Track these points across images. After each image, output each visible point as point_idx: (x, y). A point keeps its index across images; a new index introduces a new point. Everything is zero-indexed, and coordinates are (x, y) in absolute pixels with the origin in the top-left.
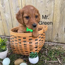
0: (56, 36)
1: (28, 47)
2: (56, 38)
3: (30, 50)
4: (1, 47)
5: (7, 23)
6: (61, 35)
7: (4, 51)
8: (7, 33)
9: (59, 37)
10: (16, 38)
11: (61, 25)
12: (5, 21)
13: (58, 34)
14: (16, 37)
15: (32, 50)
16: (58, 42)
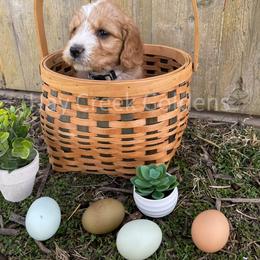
0: (235, 87)
1: (140, 139)
2: (235, 96)
3: (148, 153)
4: (11, 147)
5: (15, 35)
6: (257, 82)
7: (23, 163)
8: (13, 75)
9: (248, 91)
10: (86, 104)
11: (253, 44)
12: (5, 24)
13: (241, 81)
14: (86, 100)
15: (155, 151)
16: (242, 111)
